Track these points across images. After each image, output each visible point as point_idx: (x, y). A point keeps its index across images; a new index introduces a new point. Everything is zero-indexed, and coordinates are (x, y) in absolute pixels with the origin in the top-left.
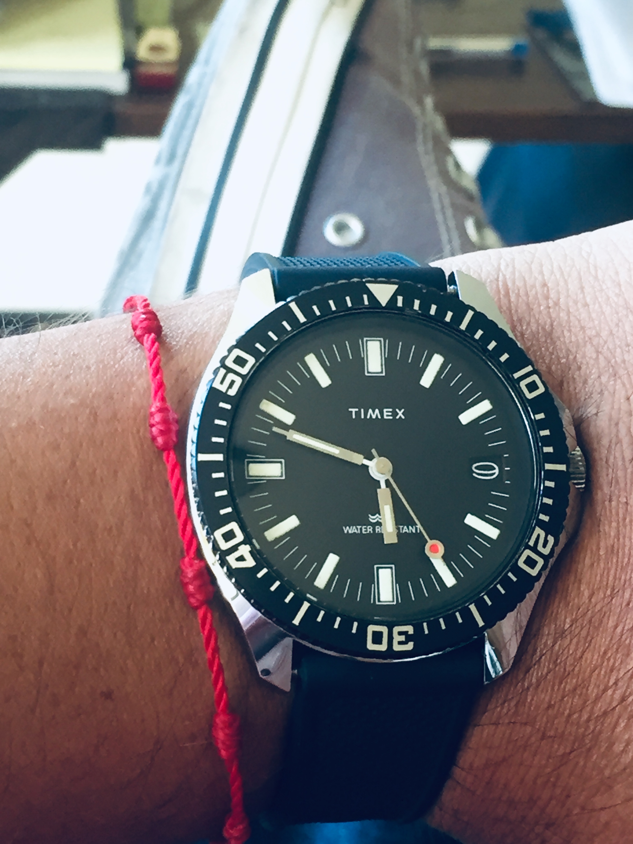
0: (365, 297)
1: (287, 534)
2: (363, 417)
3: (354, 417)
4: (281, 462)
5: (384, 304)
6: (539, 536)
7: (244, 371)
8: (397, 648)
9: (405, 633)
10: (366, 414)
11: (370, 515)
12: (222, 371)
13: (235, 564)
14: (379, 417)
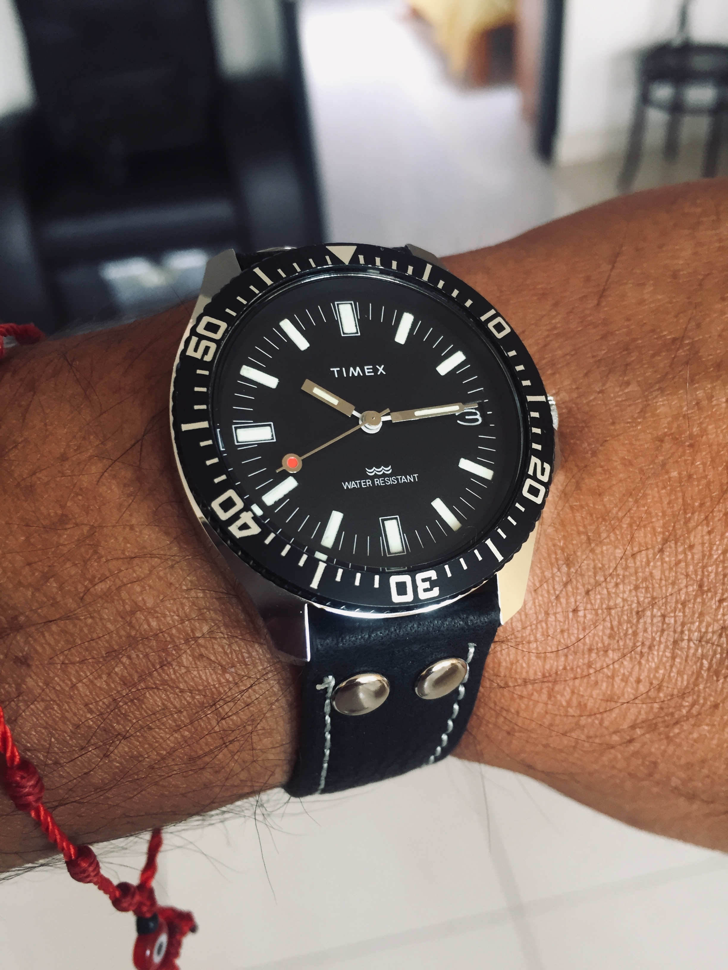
0: (328, 258)
1: (287, 497)
2: (345, 376)
3: (337, 374)
4: (270, 426)
5: (347, 263)
6: (536, 464)
7: (218, 336)
8: (423, 596)
9: (428, 579)
10: (347, 372)
11: (367, 470)
12: (194, 339)
13: (239, 534)
14: (362, 375)
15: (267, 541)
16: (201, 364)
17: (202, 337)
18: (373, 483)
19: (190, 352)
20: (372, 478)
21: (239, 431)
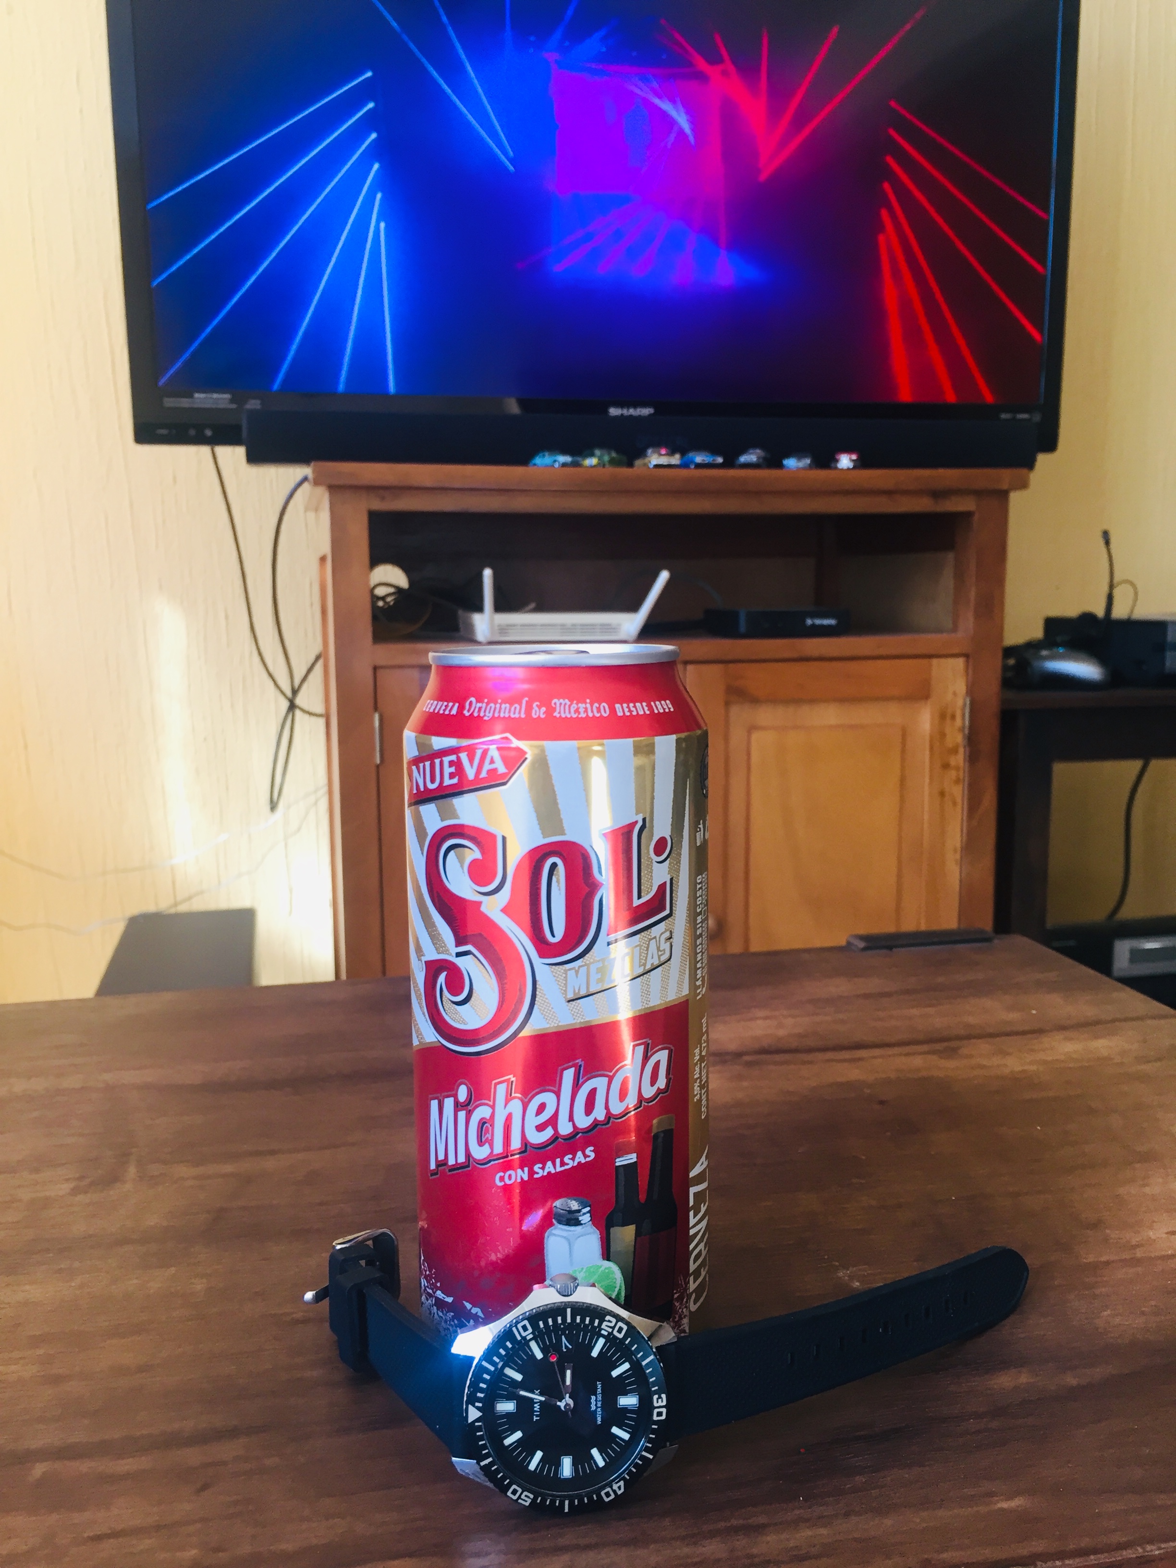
0: (477, 1424)
1: (601, 1455)
2: (539, 1413)
3: (538, 1418)
4: (563, 1458)
5: (481, 1414)
6: (606, 1326)
7: (520, 1490)
8: (664, 1403)
9: (658, 1399)
10: (538, 1412)
11: (592, 1409)
12: (520, 1501)
13: (622, 1490)
14: (539, 1404)
15: (628, 1478)
16: (534, 1501)
17: (519, 1497)
18: (599, 1407)
19: (527, 1504)
20: (597, 1407)
21: (564, 1475)
